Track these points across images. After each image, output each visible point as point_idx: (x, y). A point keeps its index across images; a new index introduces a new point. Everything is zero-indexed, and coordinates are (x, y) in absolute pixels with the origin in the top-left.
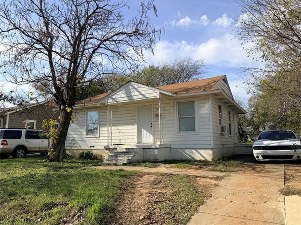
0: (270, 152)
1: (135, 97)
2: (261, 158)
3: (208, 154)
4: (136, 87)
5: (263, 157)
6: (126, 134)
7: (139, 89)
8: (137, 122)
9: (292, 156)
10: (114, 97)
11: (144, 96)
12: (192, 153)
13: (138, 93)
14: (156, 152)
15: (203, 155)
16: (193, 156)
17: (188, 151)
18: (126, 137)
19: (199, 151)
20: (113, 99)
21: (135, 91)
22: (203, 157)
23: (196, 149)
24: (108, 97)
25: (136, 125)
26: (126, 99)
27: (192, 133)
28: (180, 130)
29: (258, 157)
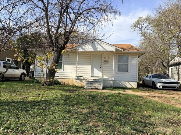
0: (167, 85)
1: (99, 49)
2: (161, 87)
3: (135, 84)
4: (99, 43)
5: (163, 87)
6: (83, 71)
7: (101, 45)
8: (91, 64)
9: (176, 87)
10: (83, 47)
11: (105, 49)
12: (125, 83)
13: (101, 47)
14: (112, 82)
15: (132, 85)
16: (126, 85)
17: (123, 82)
18: (83, 72)
19: (130, 83)
20: (82, 48)
21: (99, 45)
22: (132, 86)
23: (127, 81)
24: (79, 46)
25: (91, 66)
26: (92, 49)
27: (126, 73)
28: (119, 70)
29: (159, 87)
